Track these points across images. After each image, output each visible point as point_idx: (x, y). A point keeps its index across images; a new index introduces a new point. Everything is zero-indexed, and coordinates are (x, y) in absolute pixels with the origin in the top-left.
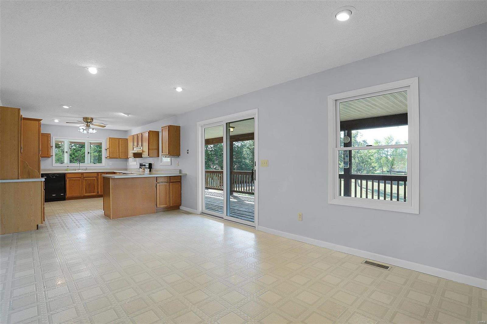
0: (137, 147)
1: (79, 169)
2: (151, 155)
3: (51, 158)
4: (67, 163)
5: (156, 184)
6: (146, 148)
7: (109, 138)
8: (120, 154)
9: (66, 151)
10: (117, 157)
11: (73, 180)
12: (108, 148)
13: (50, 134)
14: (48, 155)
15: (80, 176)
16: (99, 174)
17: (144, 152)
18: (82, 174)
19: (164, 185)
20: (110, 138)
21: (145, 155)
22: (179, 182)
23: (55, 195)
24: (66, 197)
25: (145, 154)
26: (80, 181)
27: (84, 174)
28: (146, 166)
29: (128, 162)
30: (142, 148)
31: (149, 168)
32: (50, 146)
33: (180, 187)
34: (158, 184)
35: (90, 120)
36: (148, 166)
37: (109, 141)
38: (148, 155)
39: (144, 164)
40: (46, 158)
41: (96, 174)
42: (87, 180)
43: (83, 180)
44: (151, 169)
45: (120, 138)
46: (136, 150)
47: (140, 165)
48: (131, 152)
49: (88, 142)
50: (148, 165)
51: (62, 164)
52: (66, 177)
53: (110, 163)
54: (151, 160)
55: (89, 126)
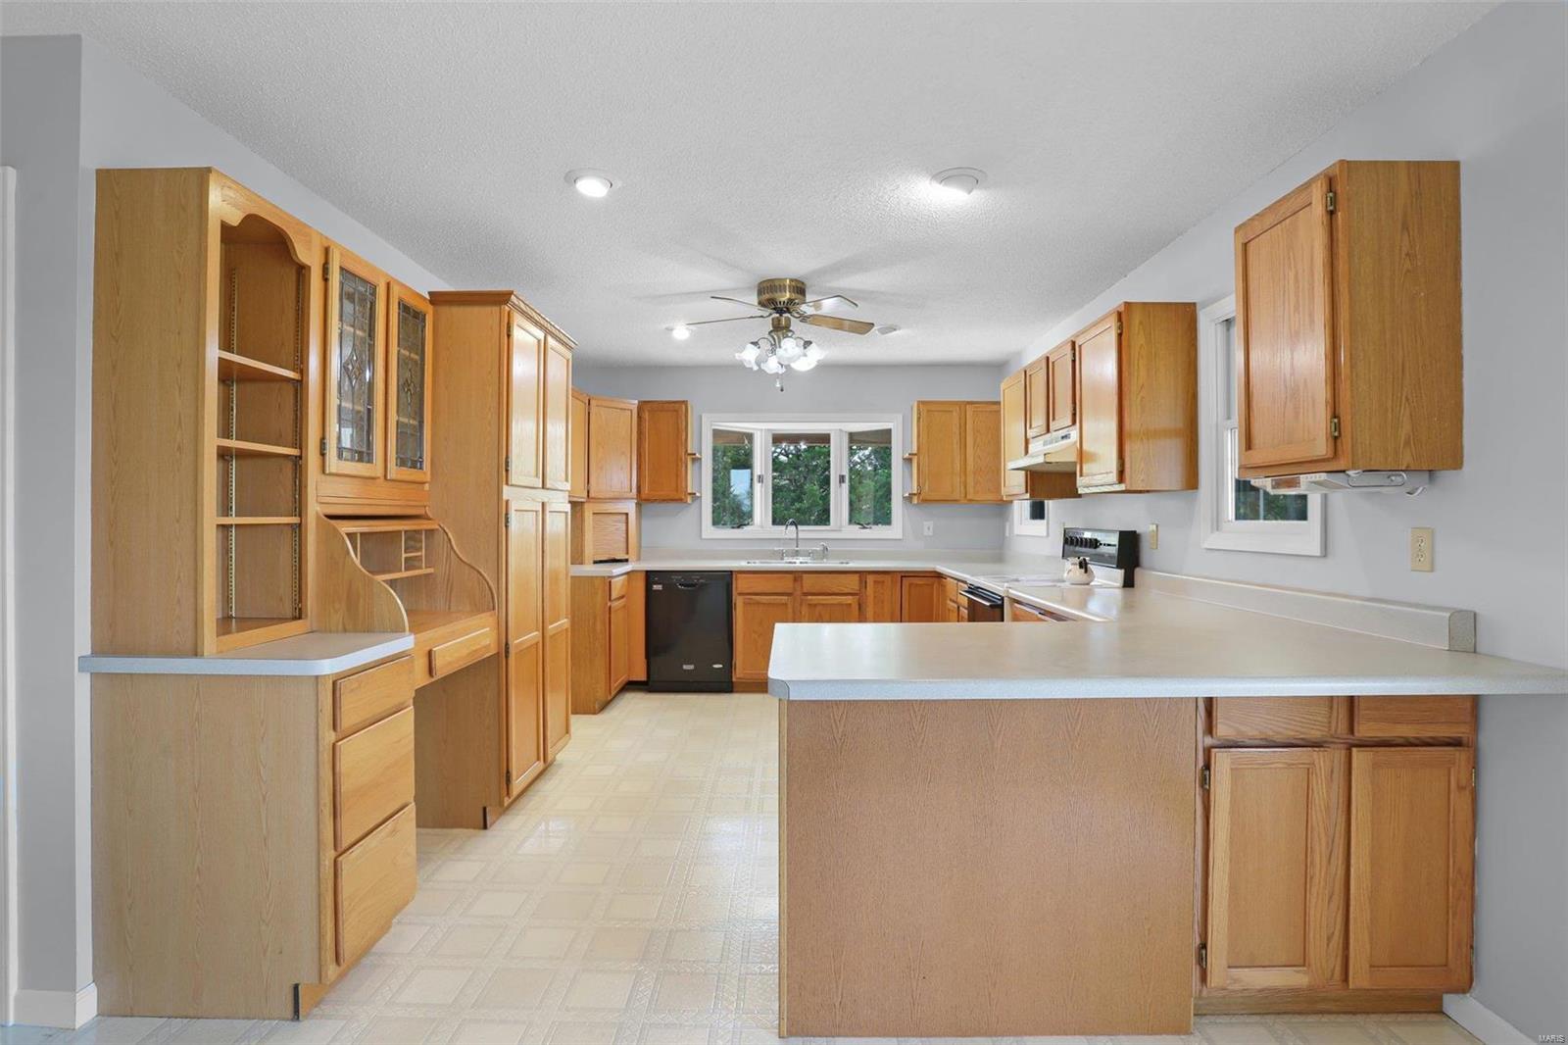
0: (1048, 431)
1: (797, 554)
2: (1135, 480)
3: (694, 508)
4: (762, 527)
5: (1208, 752)
6: (1100, 434)
7: (919, 402)
8: (970, 480)
9: (759, 473)
10: (956, 496)
11: (758, 603)
12: (915, 451)
13: (685, 402)
14: (677, 491)
15: (786, 584)
16: (870, 579)
17: (1093, 457)
18: (797, 575)
19: (1289, 766)
20: (923, 403)
21: (1099, 479)
22: (1456, 743)
23: (691, 667)
24: (734, 680)
25: (1099, 474)
26: (790, 610)
27: (805, 576)
28: (1103, 549)
29: (1007, 520)
30: (1074, 434)
31: (1118, 567)
32: (687, 451)
33: (1461, 802)
34: (1222, 760)
35: (788, 295)
36: (1114, 551)
37: (919, 419)
38: (1113, 477)
39: (1087, 535)
40: (672, 506)
41: (853, 583)
42: (815, 605)
43: (801, 605)
44: (1137, 571)
45: (969, 400)
46: (1044, 450)
47: (1066, 541)
48: (1011, 465)
49: (841, 430)
50: (1114, 540)
51: (738, 527)
52: (734, 586)
53: (927, 524)
54: (1133, 515)
55: (787, 328)
